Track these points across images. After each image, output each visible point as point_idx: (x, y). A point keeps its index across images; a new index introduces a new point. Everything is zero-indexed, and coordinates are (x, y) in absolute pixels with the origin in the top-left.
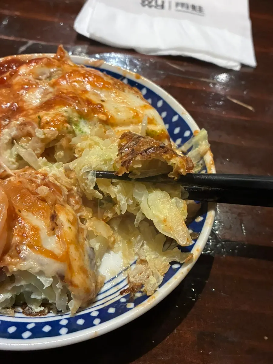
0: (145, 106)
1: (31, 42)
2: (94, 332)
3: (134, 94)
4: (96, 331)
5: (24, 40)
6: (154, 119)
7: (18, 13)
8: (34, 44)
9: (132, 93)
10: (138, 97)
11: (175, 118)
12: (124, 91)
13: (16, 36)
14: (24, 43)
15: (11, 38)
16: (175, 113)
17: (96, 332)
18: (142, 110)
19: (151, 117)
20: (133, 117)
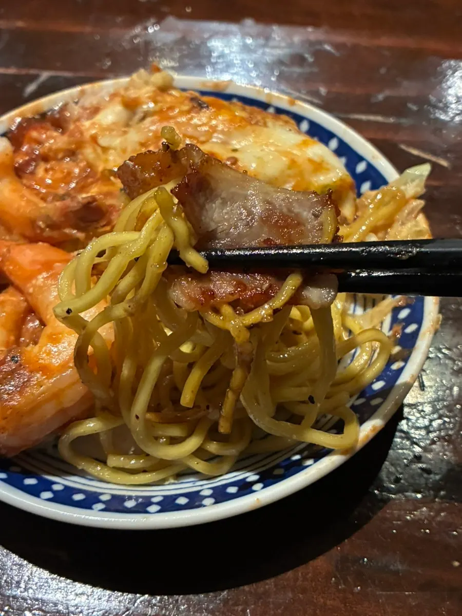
0: (305, 143)
1: (45, 75)
2: (256, 499)
3: (282, 126)
4: (258, 497)
5: (33, 72)
6: (323, 161)
7: (20, 24)
8: (51, 78)
9: (280, 125)
10: (290, 130)
11: (361, 168)
12: (265, 125)
13: (18, 66)
14: (34, 78)
15: (12, 71)
16: (361, 159)
17: (258, 499)
18: (301, 150)
19: (316, 159)
20: (290, 168)
